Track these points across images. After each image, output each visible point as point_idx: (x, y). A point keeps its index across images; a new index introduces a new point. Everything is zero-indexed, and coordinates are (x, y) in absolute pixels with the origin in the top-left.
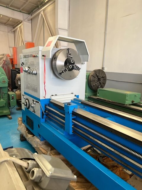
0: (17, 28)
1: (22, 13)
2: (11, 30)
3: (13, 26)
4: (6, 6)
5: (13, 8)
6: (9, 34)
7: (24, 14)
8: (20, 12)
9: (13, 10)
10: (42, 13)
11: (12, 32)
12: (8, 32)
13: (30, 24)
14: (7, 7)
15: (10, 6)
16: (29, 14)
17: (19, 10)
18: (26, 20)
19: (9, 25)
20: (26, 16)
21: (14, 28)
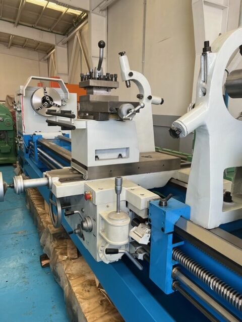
0: (50, 56)
1: (54, 34)
2: (43, 58)
3: (46, 51)
4: (31, 25)
5: (41, 28)
6: (40, 63)
7: (57, 35)
8: (52, 32)
9: (41, 30)
10: (78, 34)
11: (45, 60)
12: (40, 60)
13: (66, 49)
14: (32, 27)
15: (38, 25)
16: (64, 35)
17: (49, 30)
18: (61, 43)
19: (41, 50)
20: (60, 37)
21: (48, 54)
